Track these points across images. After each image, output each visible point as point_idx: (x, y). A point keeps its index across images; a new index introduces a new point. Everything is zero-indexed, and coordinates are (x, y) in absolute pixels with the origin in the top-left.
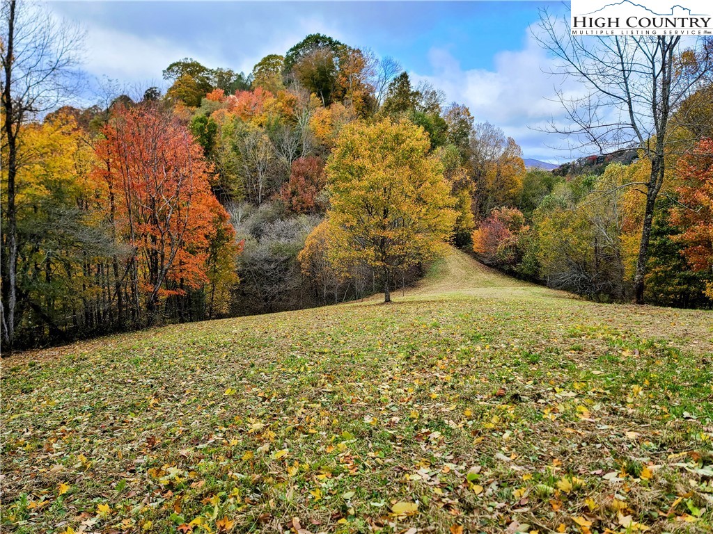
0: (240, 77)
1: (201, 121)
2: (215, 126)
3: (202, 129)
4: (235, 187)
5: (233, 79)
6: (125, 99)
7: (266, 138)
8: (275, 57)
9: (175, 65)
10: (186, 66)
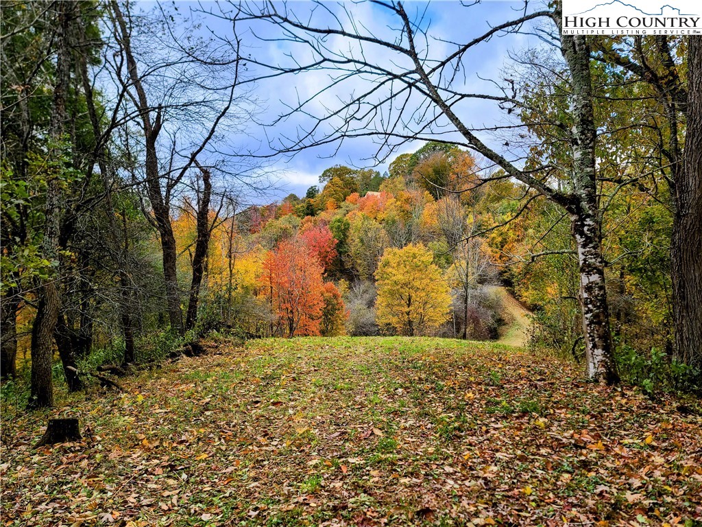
0: (378, 173)
1: (339, 221)
2: (348, 224)
3: (339, 227)
4: (360, 269)
5: (373, 176)
6: (293, 197)
7: (383, 232)
8: (407, 155)
9: (327, 171)
10: (336, 170)
